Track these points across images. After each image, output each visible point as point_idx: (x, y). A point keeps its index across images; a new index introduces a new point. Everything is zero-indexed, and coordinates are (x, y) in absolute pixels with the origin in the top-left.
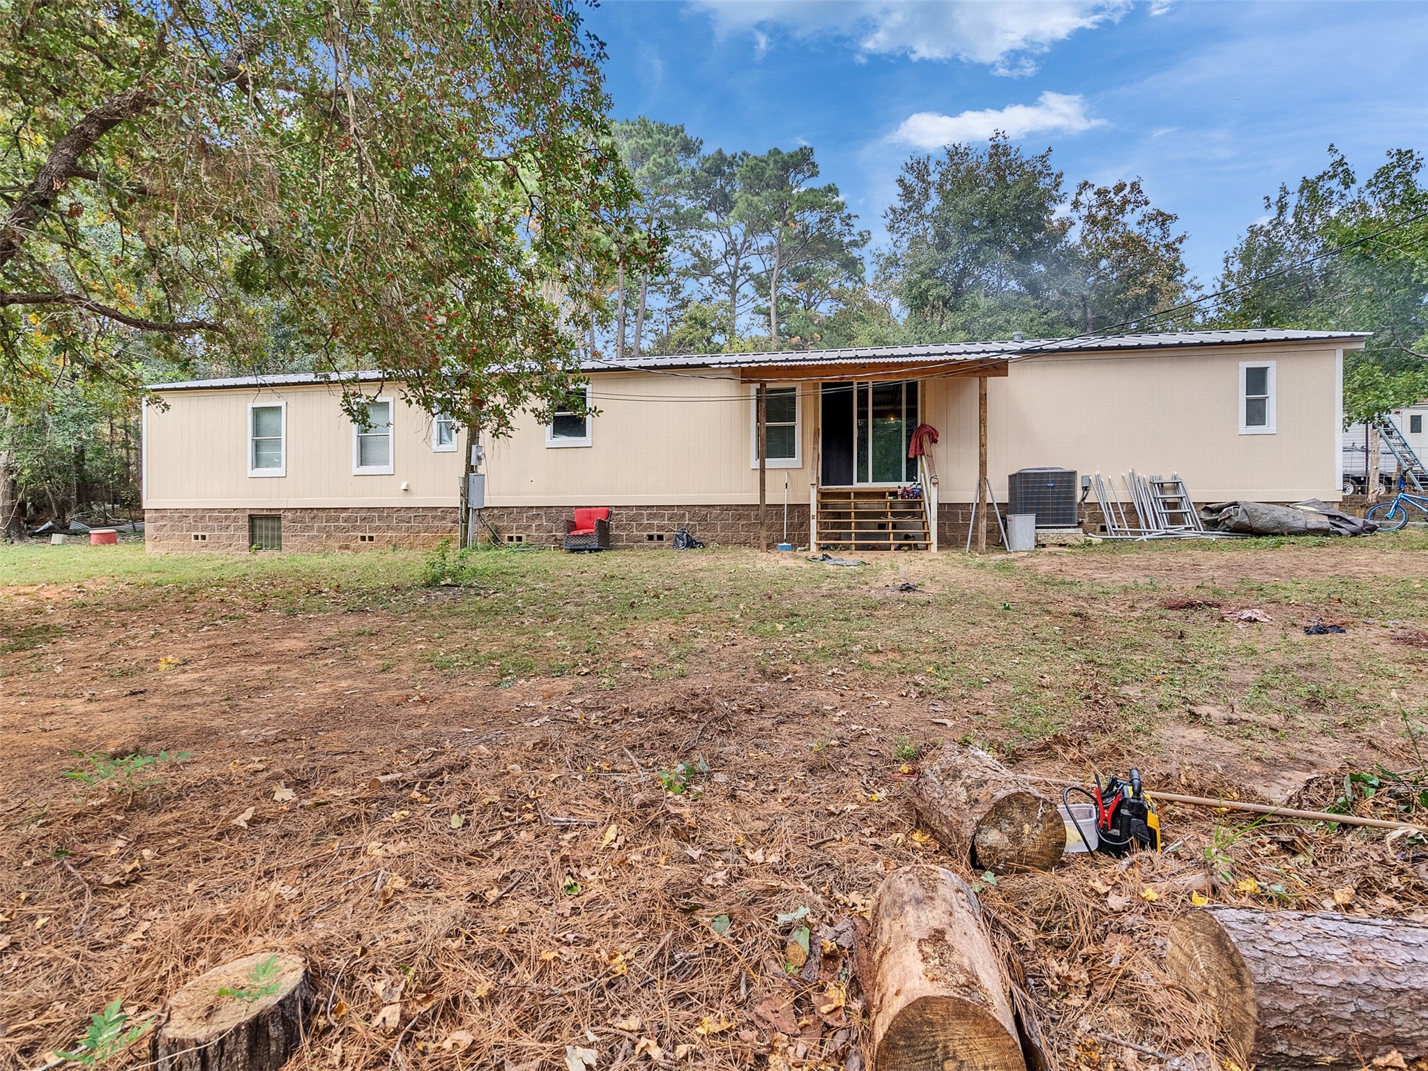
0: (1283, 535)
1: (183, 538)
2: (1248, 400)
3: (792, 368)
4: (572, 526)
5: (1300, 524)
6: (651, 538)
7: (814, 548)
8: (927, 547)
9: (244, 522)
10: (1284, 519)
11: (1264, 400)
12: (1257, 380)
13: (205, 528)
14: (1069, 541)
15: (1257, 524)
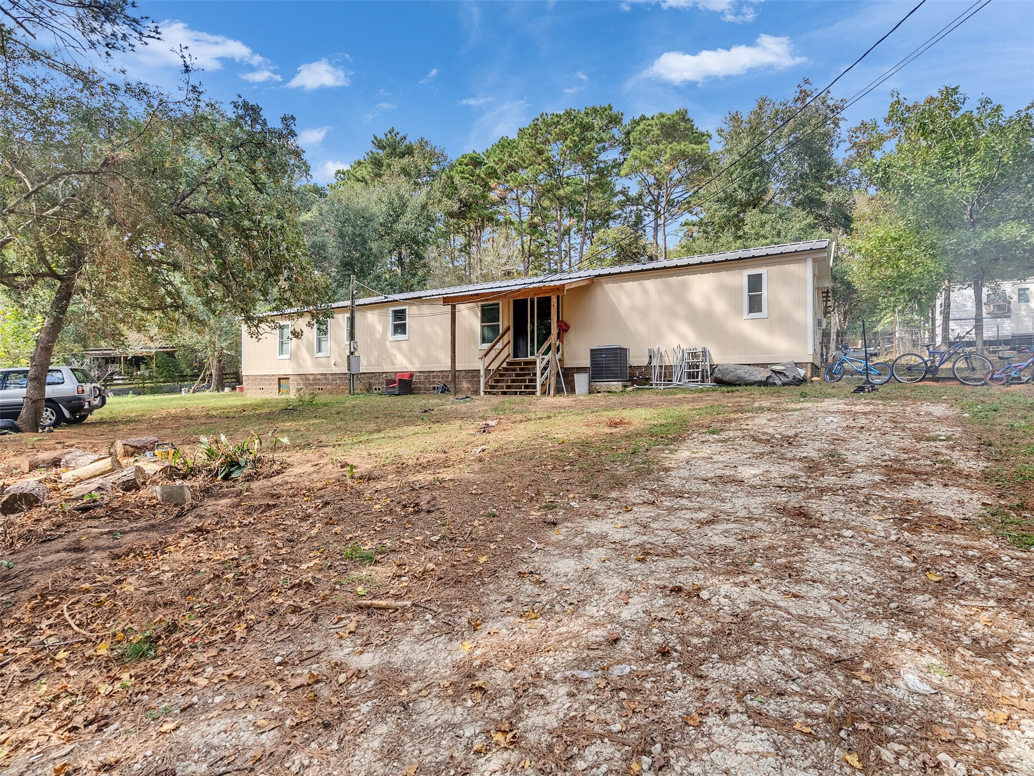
0: (740, 385)
1: (256, 389)
2: (750, 297)
3: (463, 296)
4: (389, 382)
5: (753, 378)
6: (434, 388)
7: (482, 393)
8: (534, 393)
9: (276, 382)
10: (743, 375)
11: (761, 295)
12: (755, 283)
13: (263, 384)
14: (613, 389)
15: (726, 378)
